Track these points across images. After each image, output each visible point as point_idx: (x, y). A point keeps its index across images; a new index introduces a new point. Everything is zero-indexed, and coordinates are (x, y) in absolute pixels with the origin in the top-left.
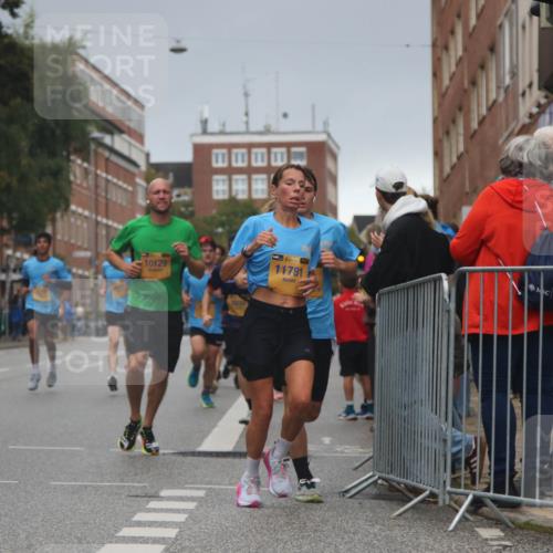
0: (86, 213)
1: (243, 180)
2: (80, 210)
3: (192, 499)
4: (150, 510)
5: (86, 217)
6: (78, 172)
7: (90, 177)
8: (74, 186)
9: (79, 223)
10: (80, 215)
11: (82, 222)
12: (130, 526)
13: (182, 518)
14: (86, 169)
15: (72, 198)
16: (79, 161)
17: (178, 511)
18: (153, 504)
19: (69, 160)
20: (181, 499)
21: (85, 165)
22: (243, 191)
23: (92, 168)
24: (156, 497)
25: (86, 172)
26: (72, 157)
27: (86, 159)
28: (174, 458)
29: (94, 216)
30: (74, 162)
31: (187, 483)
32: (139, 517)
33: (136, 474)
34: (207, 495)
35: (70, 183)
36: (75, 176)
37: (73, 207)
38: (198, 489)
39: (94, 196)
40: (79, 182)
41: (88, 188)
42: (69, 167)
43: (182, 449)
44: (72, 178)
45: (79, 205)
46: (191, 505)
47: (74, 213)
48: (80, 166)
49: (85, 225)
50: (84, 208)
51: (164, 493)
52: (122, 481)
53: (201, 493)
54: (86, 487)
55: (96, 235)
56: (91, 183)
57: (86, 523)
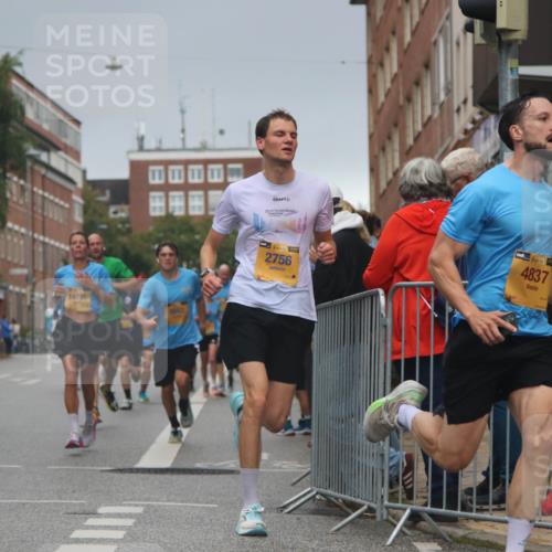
0: (23, 230)
1: (180, 197)
2: (16, 228)
3: (129, 516)
4: (88, 528)
5: (22, 234)
6: (15, 189)
7: (27, 194)
8: (10, 204)
9: (15, 240)
10: (16, 232)
11: (19, 240)
12: (68, 543)
13: (120, 534)
14: (22, 186)
15: (8, 217)
16: (15, 179)
17: (116, 528)
18: (91, 521)
19: (5, 177)
20: (119, 516)
21: (22, 182)
22: (180, 207)
23: (29, 186)
24: (94, 514)
25: (23, 189)
26: (8, 175)
27: (22, 176)
28: (111, 474)
29: (30, 233)
30: (10, 179)
31: (125, 500)
32: (77, 534)
33: (74, 492)
34: (145, 512)
35: (6, 200)
36: (11, 193)
37: (10, 225)
38: (136, 505)
39: (30, 213)
40: (15, 199)
41: (25, 205)
42: (5, 184)
43: (120, 466)
44: (8, 195)
45: (15, 222)
46: (130, 522)
47: (10, 230)
48: (16, 183)
49: (22, 242)
50: (21, 226)
51: (101, 510)
52: (60, 498)
53: (139, 510)
54: (24, 504)
55: (33, 252)
56: (28, 200)
57: (23, 541)
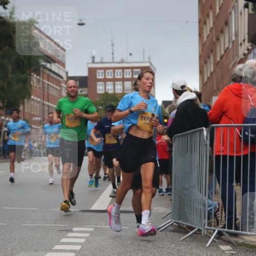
0: (39, 100)
1: (111, 84)
2: (36, 98)
3: (87, 232)
4: (68, 237)
6: (35, 81)
7: (41, 83)
8: (33, 87)
9: (35, 104)
10: (36, 100)
12: (59, 245)
13: (83, 241)
14: (38, 79)
15: (32, 93)
16: (35, 76)
17: (81, 238)
18: (70, 234)
19: (31, 75)
20: (83, 232)
21: (38, 77)
22: (111, 89)
23: (41, 79)
24: (71, 231)
25: (39, 80)
26: (32, 74)
27: (38, 75)
28: (79, 213)
29: (42, 101)
30: (33, 76)
31: (85, 225)
32: (63, 240)
33: (62, 221)
34: (94, 230)
35: (31, 86)
37: (32, 97)
38: (90, 227)
39: (42, 92)
40: (35, 85)
41: (39, 88)
42: (30, 78)
43: (83, 209)
44: (32, 83)
45: (35, 96)
46: (87, 235)
47: (33, 99)
48: (36, 78)
49: (38, 105)
50: (38, 97)
51: (75, 229)
52: (55, 224)
53: (92, 229)
54: (39, 226)
55: (43, 110)
56: (41, 85)
57: (38, 243)
